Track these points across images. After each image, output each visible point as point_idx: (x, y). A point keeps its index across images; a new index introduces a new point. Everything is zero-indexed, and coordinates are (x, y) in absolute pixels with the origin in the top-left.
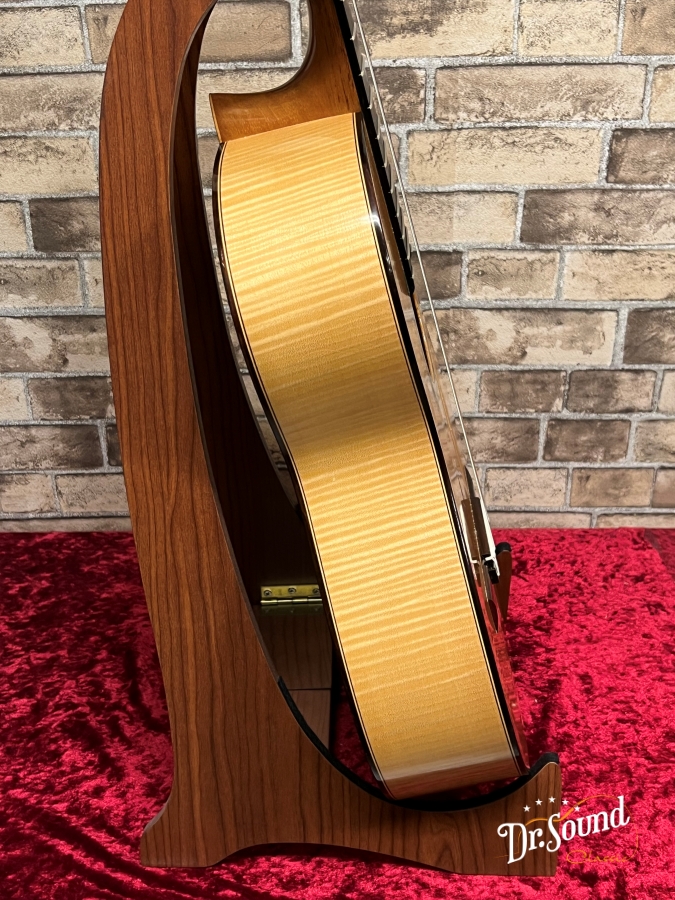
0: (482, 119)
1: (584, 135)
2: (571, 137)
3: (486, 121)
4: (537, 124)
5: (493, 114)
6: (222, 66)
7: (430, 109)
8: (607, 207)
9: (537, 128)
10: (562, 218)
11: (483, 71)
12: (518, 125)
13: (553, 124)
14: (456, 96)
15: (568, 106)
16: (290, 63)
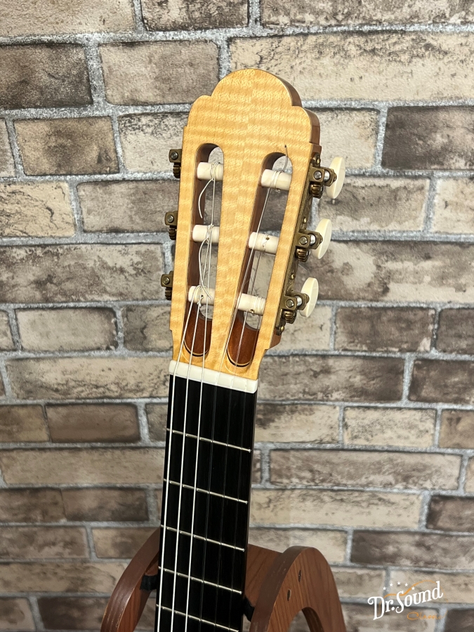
0: (312, 484)
1: (406, 497)
2: (393, 498)
3: (316, 485)
4: (362, 489)
5: (323, 481)
6: (79, 446)
7: (266, 475)
8: (427, 544)
9: (362, 491)
10: (387, 549)
11: (313, 453)
12: (345, 488)
13: (377, 489)
14: (289, 469)
15: (391, 478)
16: (140, 444)
